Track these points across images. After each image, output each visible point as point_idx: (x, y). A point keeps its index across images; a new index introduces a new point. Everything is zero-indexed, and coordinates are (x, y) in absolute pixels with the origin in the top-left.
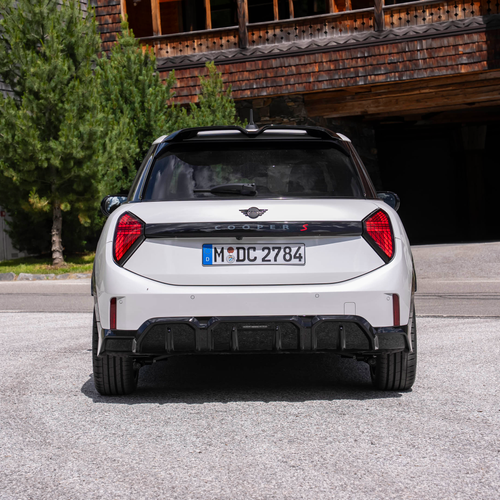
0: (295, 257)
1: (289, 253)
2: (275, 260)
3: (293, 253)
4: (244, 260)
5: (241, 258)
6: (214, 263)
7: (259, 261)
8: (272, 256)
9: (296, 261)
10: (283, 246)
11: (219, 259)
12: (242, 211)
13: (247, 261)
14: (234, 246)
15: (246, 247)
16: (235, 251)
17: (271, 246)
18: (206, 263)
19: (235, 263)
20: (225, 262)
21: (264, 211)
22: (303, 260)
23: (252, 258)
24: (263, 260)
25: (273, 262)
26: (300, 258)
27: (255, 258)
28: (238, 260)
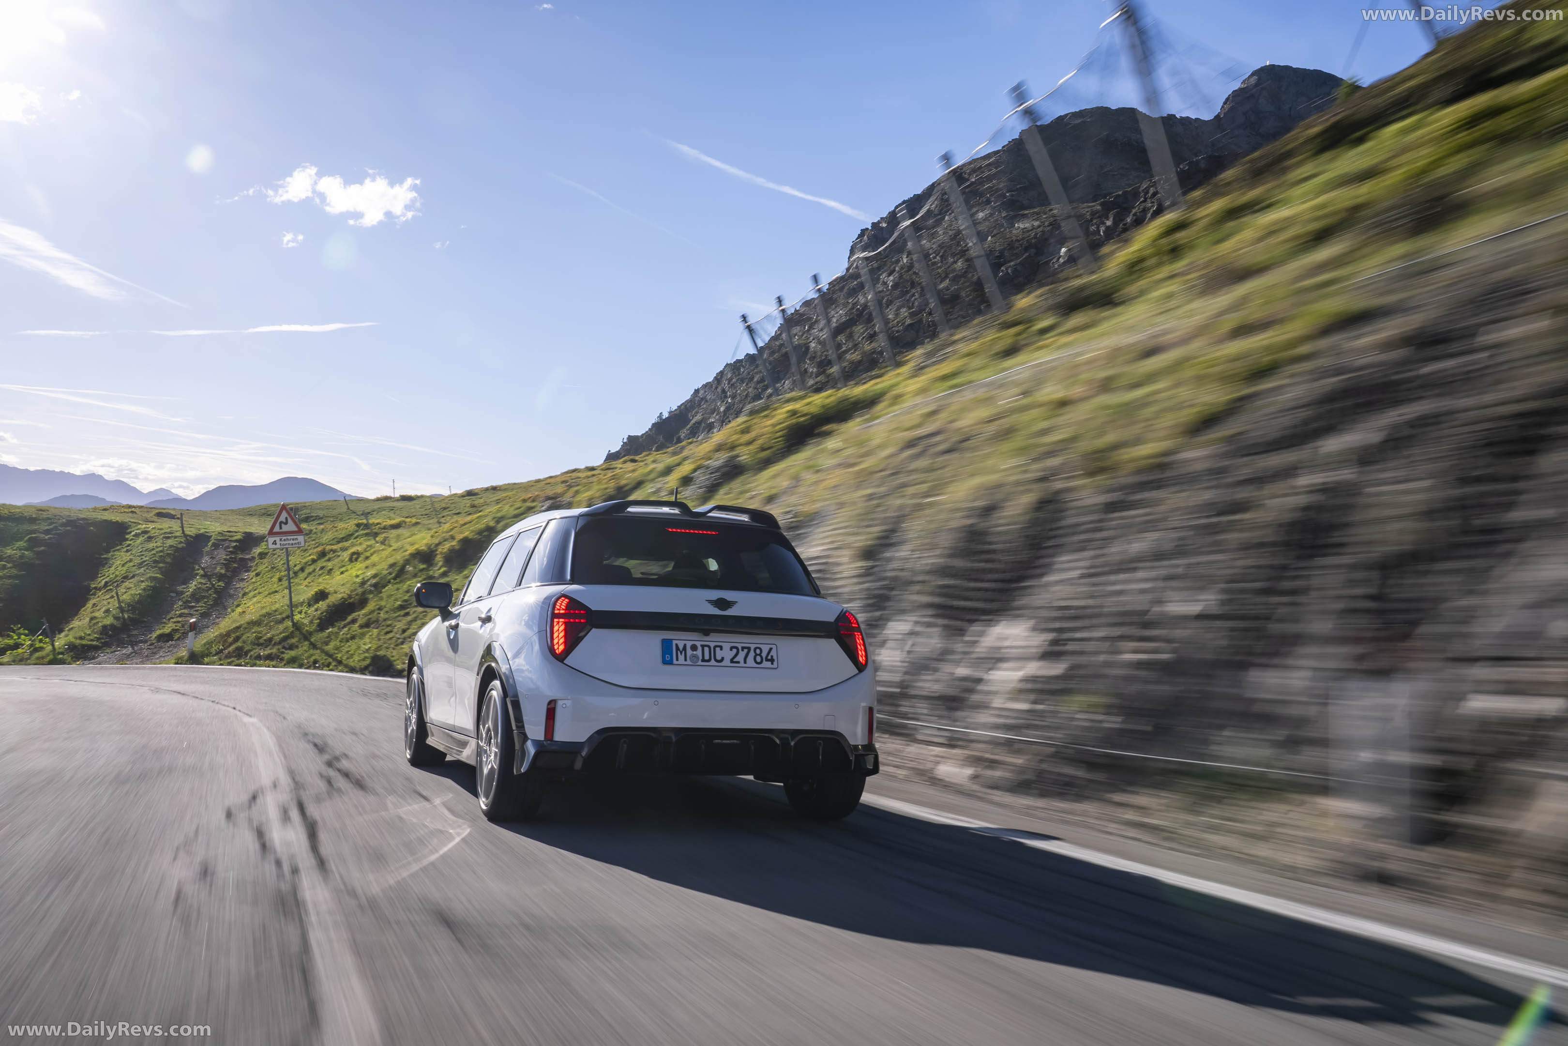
0: (767, 660)
1: (760, 655)
2: (745, 662)
3: (764, 655)
4: (709, 660)
5: (707, 657)
6: (675, 662)
7: (727, 662)
8: (741, 657)
9: (768, 664)
10: (753, 647)
11: (681, 657)
12: (710, 601)
13: (713, 662)
14: (698, 644)
15: (712, 645)
16: (700, 649)
17: (739, 646)
18: (667, 661)
19: (700, 663)
20: (688, 662)
21: (734, 603)
22: (775, 663)
23: (719, 658)
24: (732, 661)
25: (742, 664)
26: (772, 660)
27: (722, 659)
28: (703, 660)
